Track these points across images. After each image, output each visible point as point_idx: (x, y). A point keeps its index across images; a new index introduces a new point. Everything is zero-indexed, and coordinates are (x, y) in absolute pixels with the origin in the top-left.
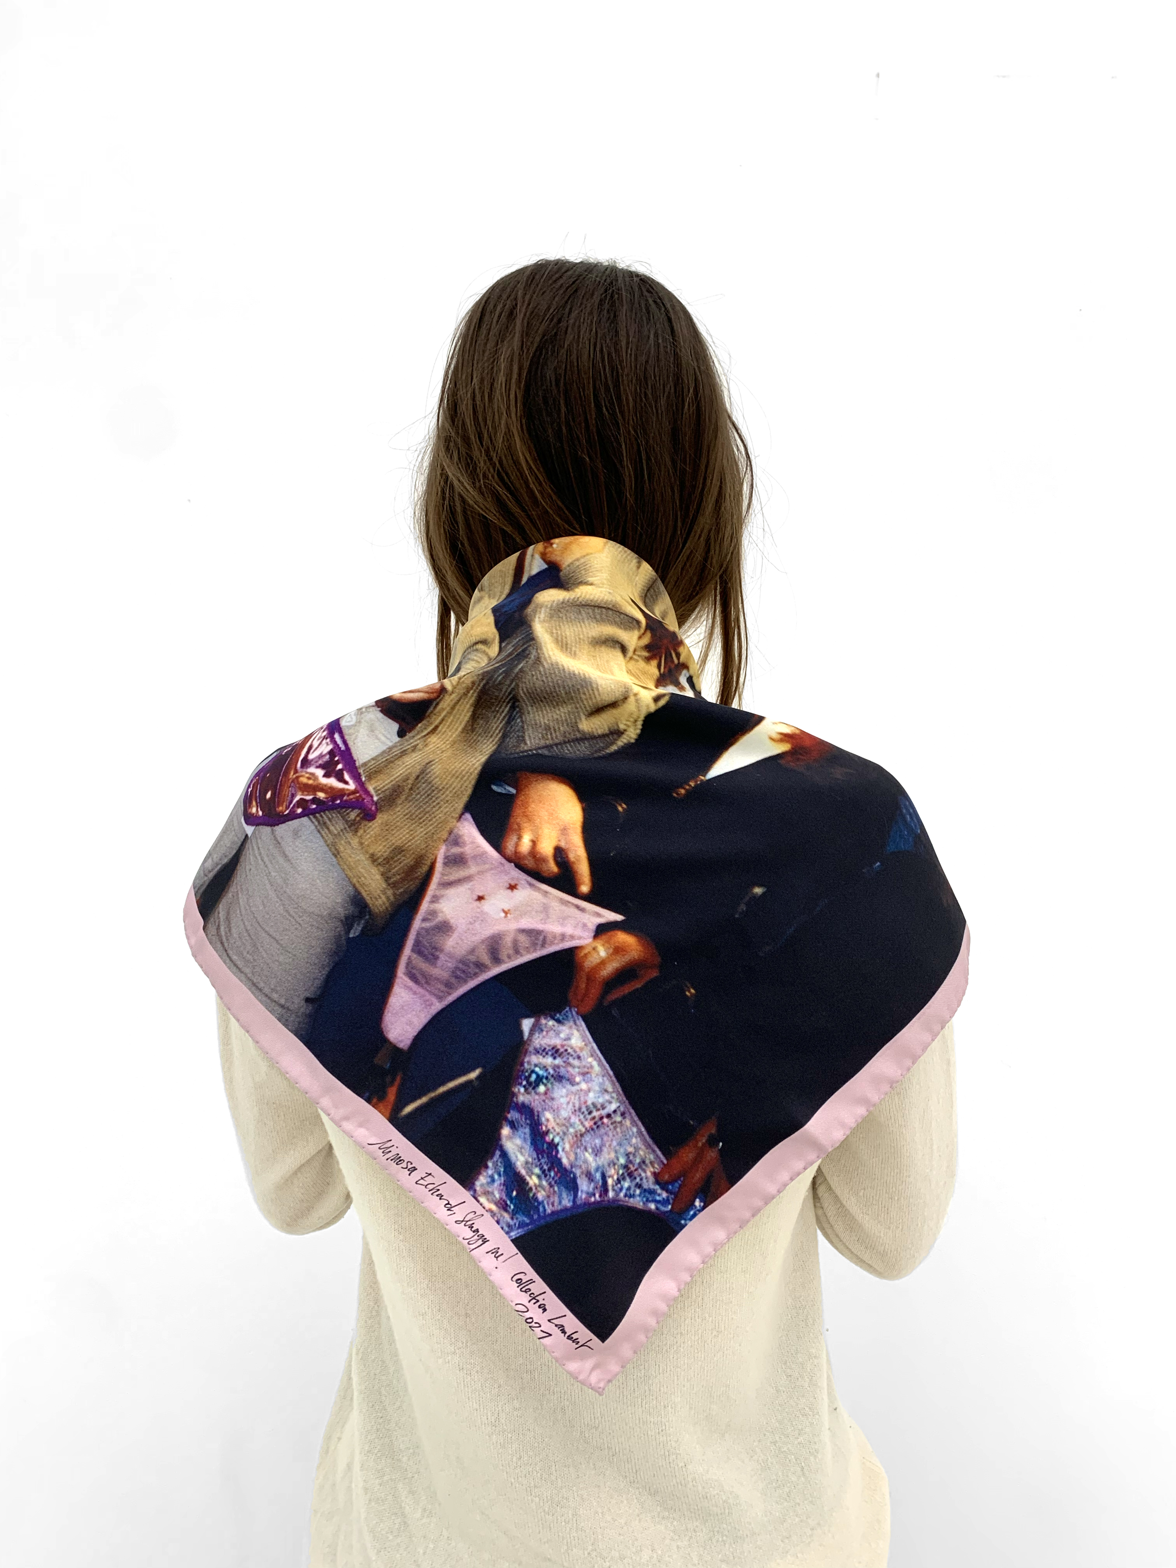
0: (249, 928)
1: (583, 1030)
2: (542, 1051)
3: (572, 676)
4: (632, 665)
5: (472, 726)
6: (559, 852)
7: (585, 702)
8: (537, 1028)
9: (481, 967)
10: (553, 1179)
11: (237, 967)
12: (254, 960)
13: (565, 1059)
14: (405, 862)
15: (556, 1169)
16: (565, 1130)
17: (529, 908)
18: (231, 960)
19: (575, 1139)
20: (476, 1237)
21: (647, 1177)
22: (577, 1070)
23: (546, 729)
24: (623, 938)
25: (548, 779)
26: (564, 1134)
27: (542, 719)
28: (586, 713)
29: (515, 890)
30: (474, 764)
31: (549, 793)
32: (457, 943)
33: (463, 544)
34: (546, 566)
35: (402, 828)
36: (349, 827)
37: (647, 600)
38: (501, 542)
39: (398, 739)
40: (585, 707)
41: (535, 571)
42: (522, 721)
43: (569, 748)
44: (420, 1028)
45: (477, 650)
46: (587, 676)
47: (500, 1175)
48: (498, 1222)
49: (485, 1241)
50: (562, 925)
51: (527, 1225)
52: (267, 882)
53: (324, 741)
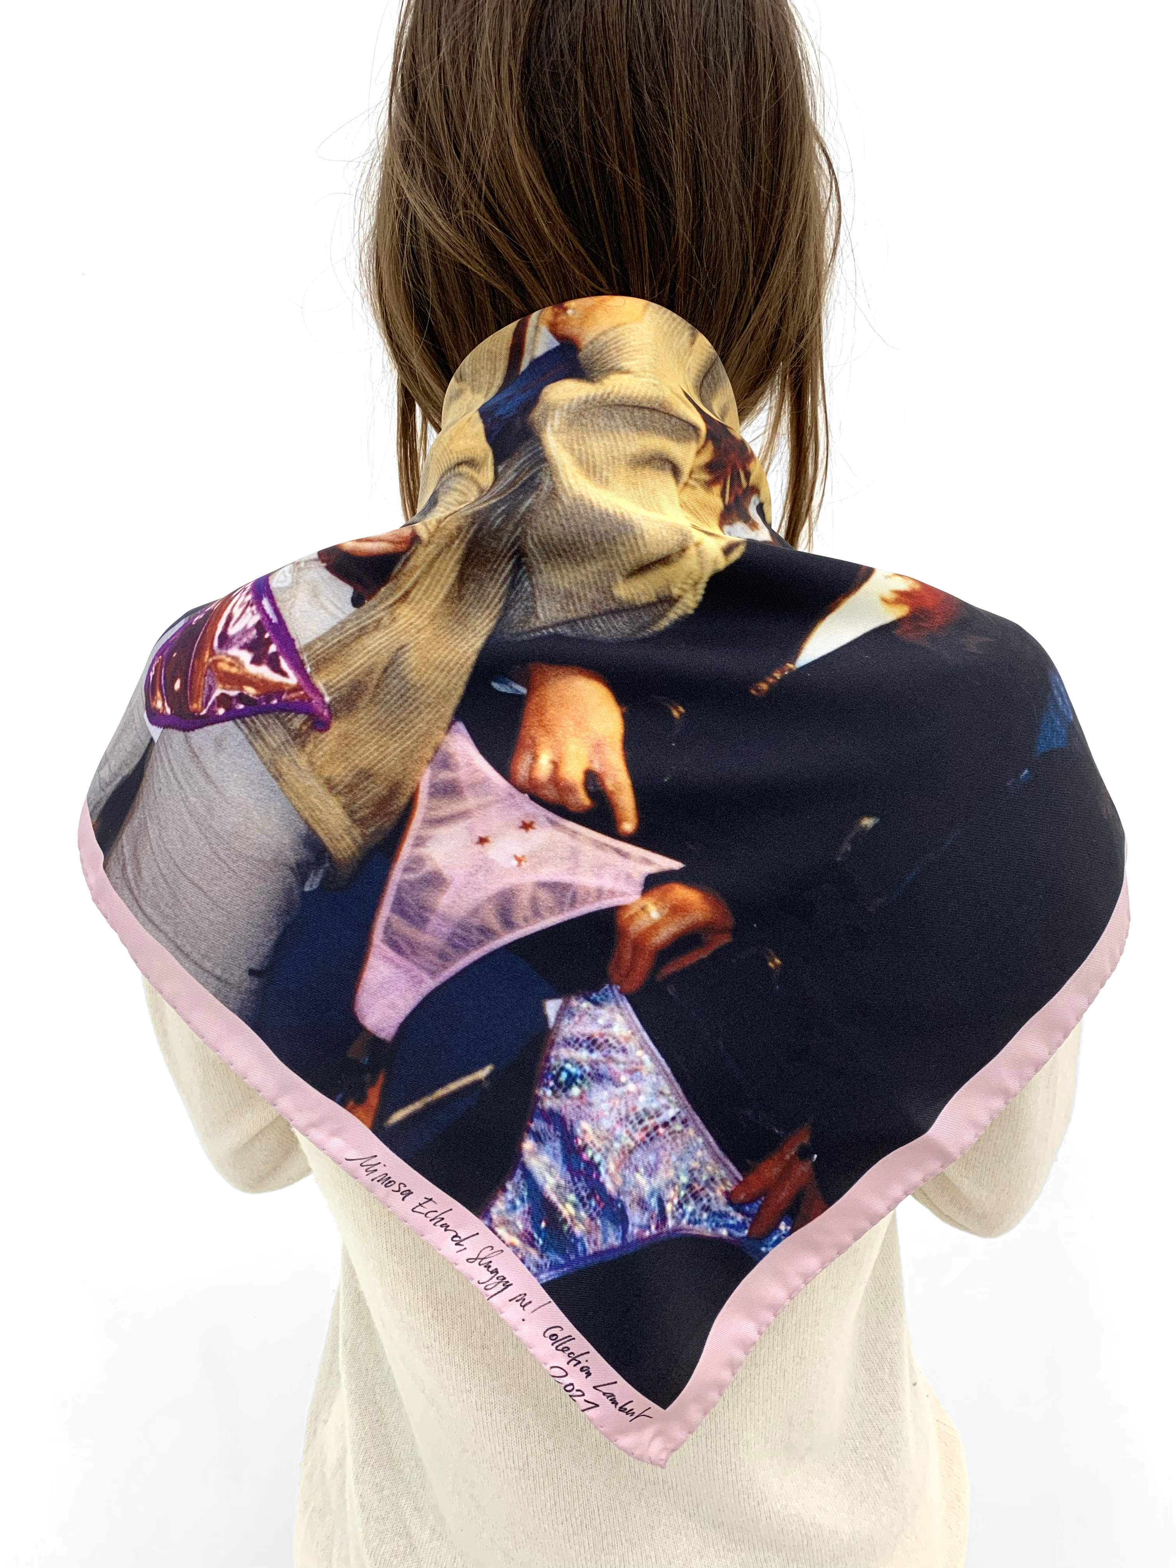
0: (164, 871)
1: (629, 1014)
2: (574, 1043)
3: (605, 517)
4: (687, 494)
5: (459, 591)
6: (592, 779)
7: (624, 558)
8: (566, 1012)
9: (487, 932)
10: (595, 1209)
11: (153, 923)
12: (177, 916)
13: (605, 1052)
14: (375, 791)
15: (598, 1197)
16: (608, 1145)
17: (551, 854)
18: (145, 914)
19: (622, 1157)
20: (495, 1280)
21: (717, 1198)
22: (622, 1066)
23: (566, 597)
24: (683, 893)
25: (573, 674)
26: (608, 1150)
27: (560, 582)
28: (625, 573)
29: (531, 830)
30: (465, 652)
31: (575, 693)
32: (455, 902)
33: (434, 312)
34: (556, 344)
35: (368, 742)
36: (294, 739)
37: (703, 391)
38: (489, 306)
39: (351, 609)
40: (624, 565)
41: (540, 351)
42: (532, 586)
43: (602, 625)
44: (408, 1011)
45: (460, 475)
46: (626, 517)
47: (522, 1200)
48: (523, 1260)
49: (507, 1285)
50: (598, 876)
51: (562, 1266)
52: (184, 810)
53: (249, 609)
